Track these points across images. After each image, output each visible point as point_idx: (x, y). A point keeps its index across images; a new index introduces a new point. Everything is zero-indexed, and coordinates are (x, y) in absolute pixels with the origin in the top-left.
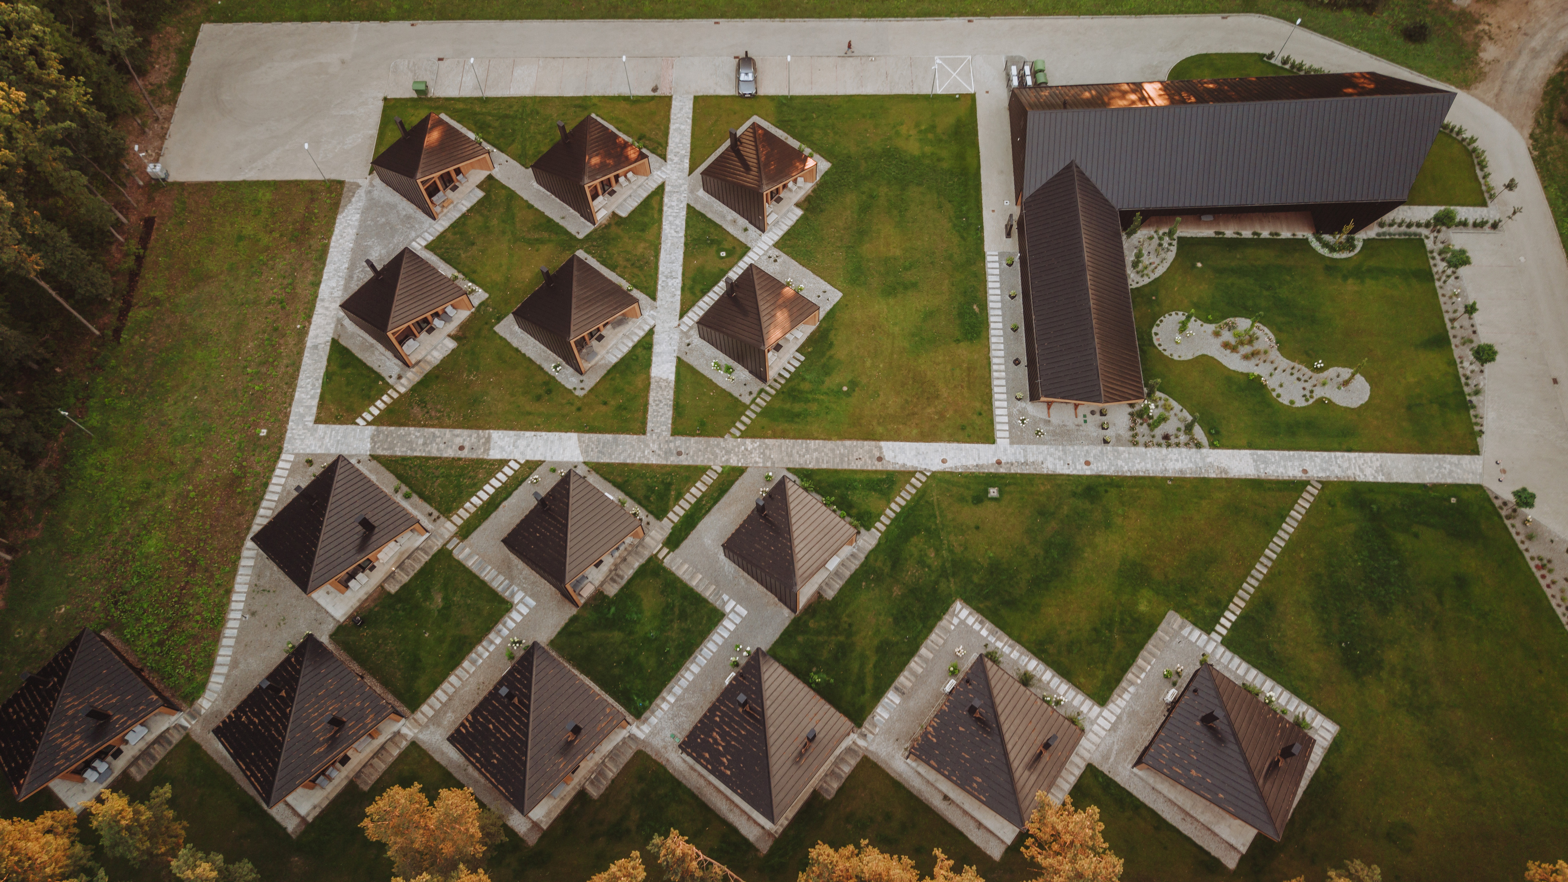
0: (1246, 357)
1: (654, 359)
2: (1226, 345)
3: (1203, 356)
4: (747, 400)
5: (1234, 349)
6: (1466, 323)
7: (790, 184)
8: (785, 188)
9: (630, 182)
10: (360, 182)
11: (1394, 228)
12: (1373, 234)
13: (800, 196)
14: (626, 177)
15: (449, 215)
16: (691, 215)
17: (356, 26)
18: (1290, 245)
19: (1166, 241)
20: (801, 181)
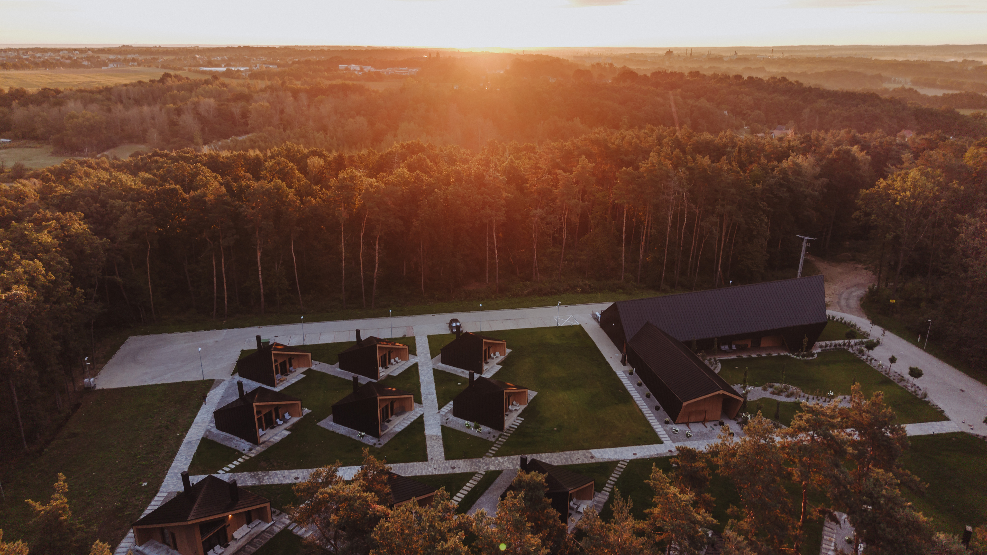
0: (788, 396)
1: (426, 427)
2: (773, 393)
3: (763, 398)
4: (493, 440)
5: (779, 394)
6: (895, 374)
7: (492, 355)
8: (490, 357)
9: (397, 362)
10: (225, 379)
11: (828, 348)
12: (819, 350)
13: (498, 360)
14: (395, 360)
15: (284, 385)
16: (436, 372)
17: (225, 331)
18: (779, 357)
19: (713, 360)
20: (497, 354)
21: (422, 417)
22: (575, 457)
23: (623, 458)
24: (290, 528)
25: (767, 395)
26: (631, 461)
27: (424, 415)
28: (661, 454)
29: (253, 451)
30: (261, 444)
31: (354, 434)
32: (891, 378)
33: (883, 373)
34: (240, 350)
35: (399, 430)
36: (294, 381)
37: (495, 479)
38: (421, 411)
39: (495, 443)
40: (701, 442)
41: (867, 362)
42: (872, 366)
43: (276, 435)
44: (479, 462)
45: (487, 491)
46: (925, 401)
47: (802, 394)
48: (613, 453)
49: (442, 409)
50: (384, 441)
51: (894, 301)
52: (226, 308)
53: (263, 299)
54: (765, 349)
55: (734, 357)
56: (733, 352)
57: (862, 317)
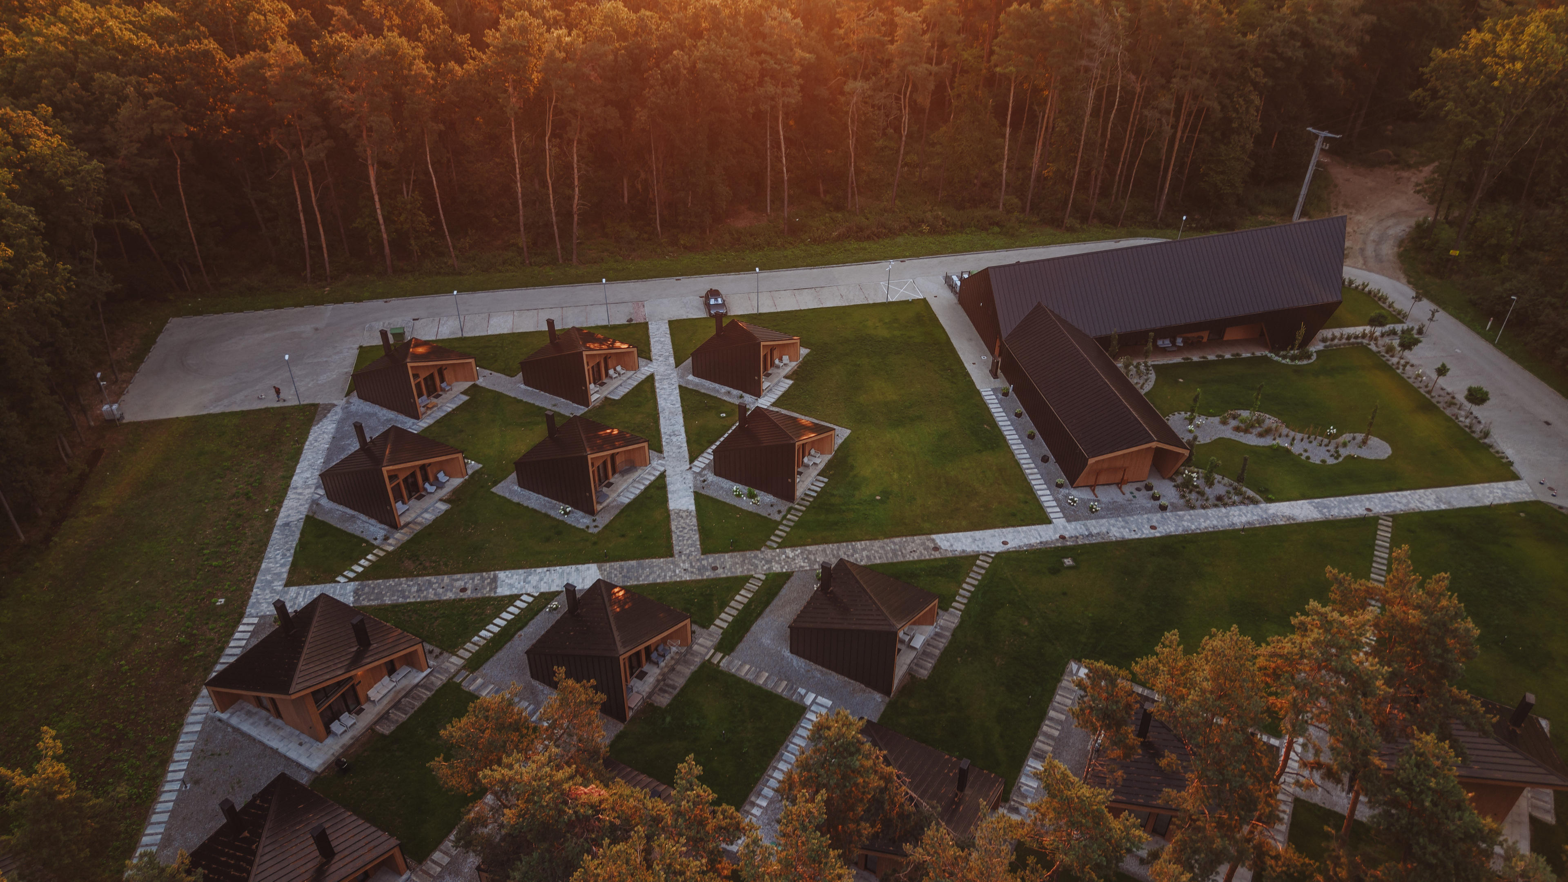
0: (1261, 435)
1: (670, 496)
2: (1237, 429)
3: (1220, 438)
4: (778, 518)
5: (1246, 431)
6: (1442, 393)
7: (777, 362)
8: (772, 364)
9: (619, 374)
10: (335, 402)
11: (1336, 341)
12: (1320, 346)
13: (787, 370)
14: (615, 370)
15: (433, 415)
16: (685, 392)
17: (331, 307)
18: (1254, 361)
19: (1142, 367)
20: (786, 358)
21: (663, 476)
22: (909, 549)
23: (985, 550)
24: (458, 680)
25: (1227, 432)
26: (999, 555)
27: (667, 473)
28: (1047, 542)
29: (390, 541)
30: (402, 528)
31: (553, 508)
32: (1434, 401)
33: (1422, 391)
34: (357, 346)
35: (627, 501)
36: (450, 407)
37: (780, 587)
38: (662, 465)
39: (780, 523)
40: (1112, 521)
41: (1398, 368)
42: (1405, 376)
43: (426, 511)
44: (756, 557)
45: (768, 610)
46: (1485, 443)
47: (1284, 430)
48: (970, 540)
49: (696, 463)
50: (603, 520)
51: (1458, 252)
52: (327, 265)
53: (387, 250)
54: (1232, 343)
55: (1178, 360)
56: (1179, 350)
57: (1398, 279)
